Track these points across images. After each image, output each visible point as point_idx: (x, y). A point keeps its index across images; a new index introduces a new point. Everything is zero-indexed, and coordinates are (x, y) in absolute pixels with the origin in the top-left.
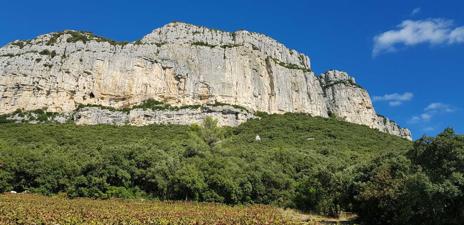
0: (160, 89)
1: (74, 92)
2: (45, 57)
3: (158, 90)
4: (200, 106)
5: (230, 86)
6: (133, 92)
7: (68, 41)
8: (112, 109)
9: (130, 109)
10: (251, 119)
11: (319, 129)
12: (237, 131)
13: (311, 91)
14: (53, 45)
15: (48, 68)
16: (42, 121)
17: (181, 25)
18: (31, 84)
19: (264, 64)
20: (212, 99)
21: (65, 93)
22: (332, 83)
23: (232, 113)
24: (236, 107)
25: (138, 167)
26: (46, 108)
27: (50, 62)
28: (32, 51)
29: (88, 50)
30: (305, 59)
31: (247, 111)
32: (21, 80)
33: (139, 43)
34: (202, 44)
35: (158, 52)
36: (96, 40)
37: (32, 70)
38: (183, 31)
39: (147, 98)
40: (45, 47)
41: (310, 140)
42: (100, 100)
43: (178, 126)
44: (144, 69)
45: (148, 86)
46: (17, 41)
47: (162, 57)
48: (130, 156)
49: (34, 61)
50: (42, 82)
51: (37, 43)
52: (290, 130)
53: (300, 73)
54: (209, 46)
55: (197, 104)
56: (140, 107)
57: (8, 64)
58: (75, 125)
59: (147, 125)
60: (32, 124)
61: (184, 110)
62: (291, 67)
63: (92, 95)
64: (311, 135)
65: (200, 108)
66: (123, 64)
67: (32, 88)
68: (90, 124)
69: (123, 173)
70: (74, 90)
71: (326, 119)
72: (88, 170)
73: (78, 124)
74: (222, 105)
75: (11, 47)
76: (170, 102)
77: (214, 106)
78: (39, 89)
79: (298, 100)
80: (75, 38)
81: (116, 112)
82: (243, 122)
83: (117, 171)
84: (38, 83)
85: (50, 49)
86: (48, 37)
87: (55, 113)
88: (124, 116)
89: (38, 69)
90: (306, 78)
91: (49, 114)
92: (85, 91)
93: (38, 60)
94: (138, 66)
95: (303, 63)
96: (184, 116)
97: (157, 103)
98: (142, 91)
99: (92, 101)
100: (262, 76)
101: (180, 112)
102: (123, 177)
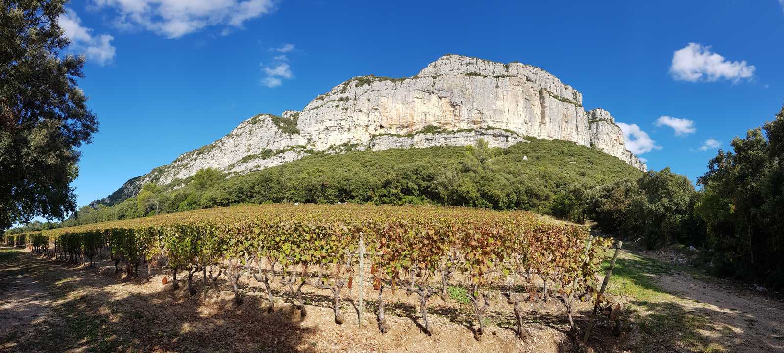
0: (438, 116)
1: (367, 126)
2: (341, 102)
3: (436, 117)
4: (474, 130)
5: (502, 112)
6: (415, 120)
7: (357, 86)
8: (399, 136)
9: (414, 135)
10: (521, 142)
11: (582, 156)
12: (506, 152)
13: (579, 124)
14: (345, 92)
15: (345, 111)
16: (348, 151)
17: (455, 58)
18: (336, 125)
19: (538, 94)
20: (484, 124)
21: (361, 128)
22: (598, 119)
23: (503, 136)
24: (507, 131)
25: (424, 180)
26: (350, 141)
27: (346, 106)
28: (331, 101)
29: (373, 90)
30: (578, 95)
31: (518, 135)
32: (328, 124)
33: (416, 77)
34: (475, 74)
35: (434, 84)
36: (378, 80)
37: (334, 115)
38: (457, 63)
39: (427, 124)
40: (340, 95)
41: (572, 164)
42: (389, 129)
43: (455, 147)
44: (423, 99)
45: (427, 114)
46: (319, 96)
47: (438, 88)
48: (417, 172)
49: (334, 108)
50: (343, 123)
51: (334, 94)
52: (556, 153)
53: (571, 107)
54: (482, 76)
55: (471, 128)
56: (421, 132)
57: (317, 114)
58: (372, 151)
59: (429, 147)
60: (342, 155)
61: (459, 133)
62: (564, 100)
63: (381, 127)
64: (573, 159)
65: (473, 132)
66: (403, 98)
67: (337, 128)
68: (383, 149)
69: (412, 185)
70: (367, 124)
71: (588, 148)
72: (386, 184)
73: (374, 150)
74: (494, 129)
75: (316, 102)
76: (447, 127)
77: (486, 130)
78: (342, 128)
79: (566, 130)
80: (361, 82)
81: (402, 138)
82: (513, 144)
83: (407, 184)
84: (340, 124)
85: (344, 95)
86: (341, 86)
87: (356, 144)
88: (409, 141)
89: (339, 114)
90: (576, 112)
91: (353, 145)
92: (375, 124)
93: (337, 106)
94: (417, 98)
95: (575, 99)
96: (460, 138)
97: (436, 128)
98: (422, 119)
99: (382, 131)
100: (533, 106)
101: (456, 135)
102: (413, 189)
